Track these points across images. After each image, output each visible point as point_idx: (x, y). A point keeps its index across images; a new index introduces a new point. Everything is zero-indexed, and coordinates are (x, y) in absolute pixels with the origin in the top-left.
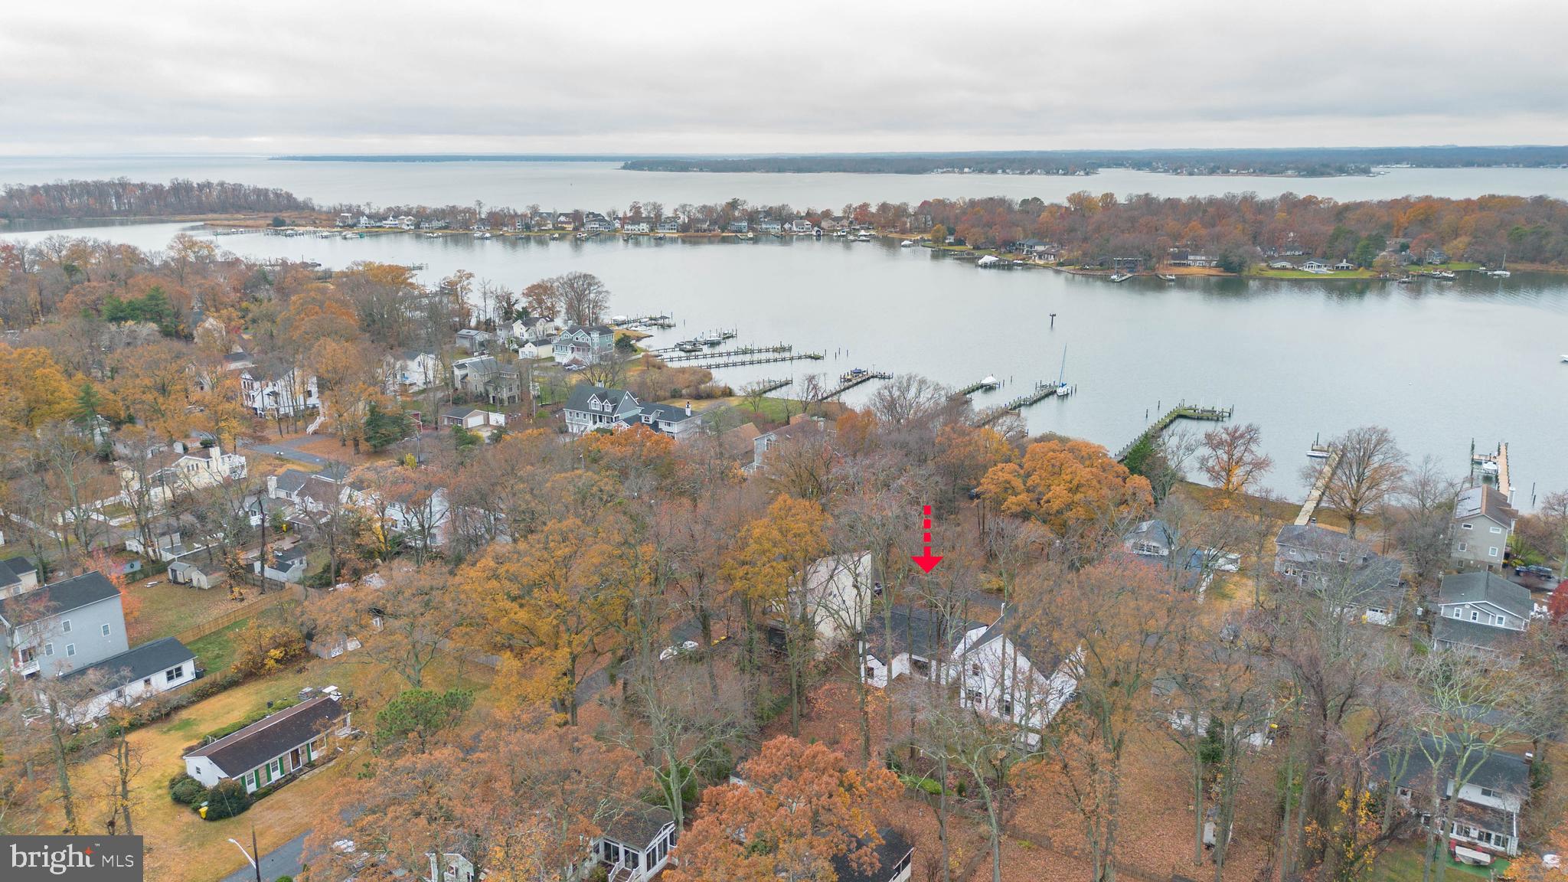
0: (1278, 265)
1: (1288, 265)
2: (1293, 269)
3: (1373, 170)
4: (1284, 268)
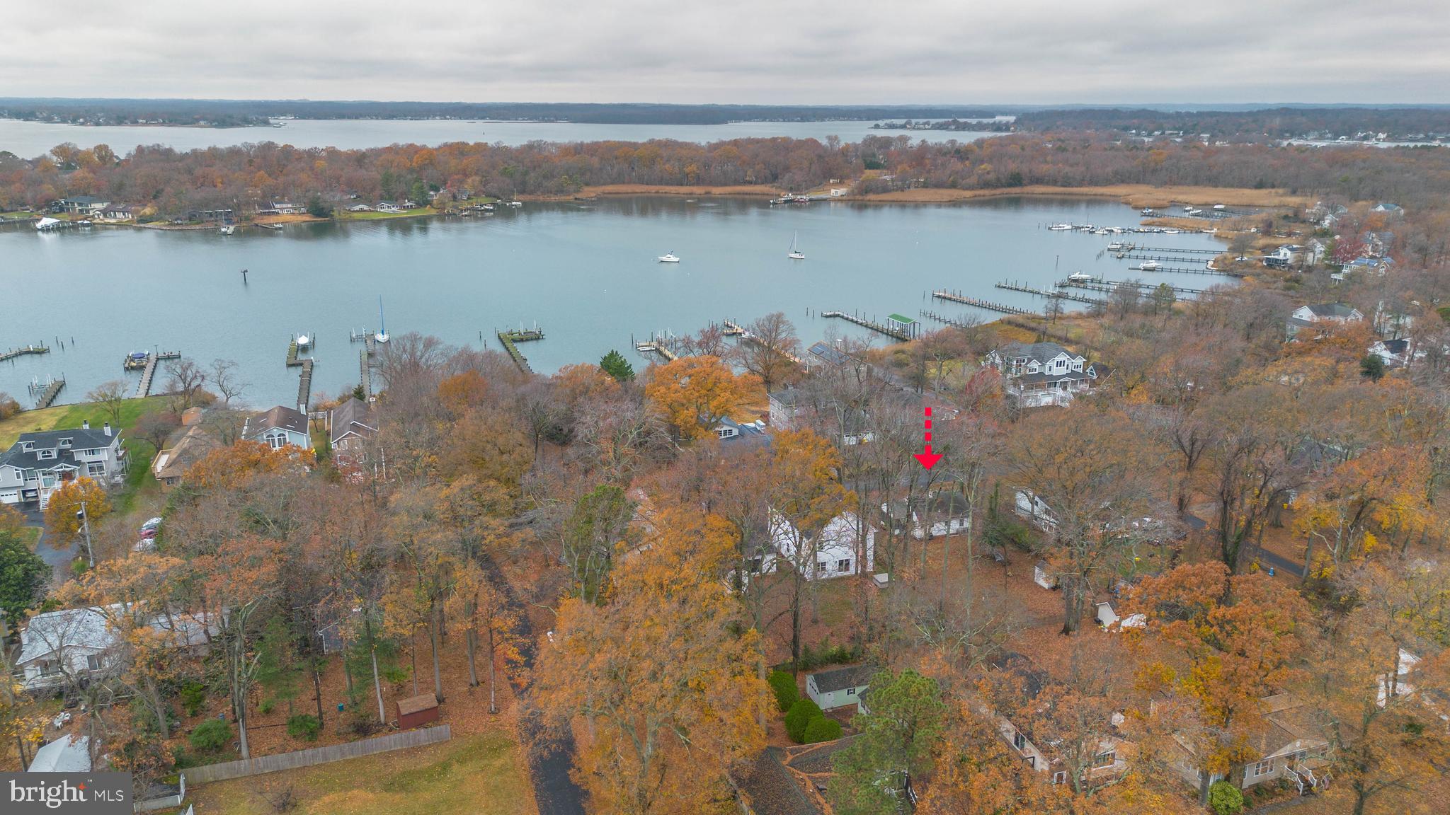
0: (357, 208)
1: (366, 208)
2: (370, 211)
4: (362, 211)
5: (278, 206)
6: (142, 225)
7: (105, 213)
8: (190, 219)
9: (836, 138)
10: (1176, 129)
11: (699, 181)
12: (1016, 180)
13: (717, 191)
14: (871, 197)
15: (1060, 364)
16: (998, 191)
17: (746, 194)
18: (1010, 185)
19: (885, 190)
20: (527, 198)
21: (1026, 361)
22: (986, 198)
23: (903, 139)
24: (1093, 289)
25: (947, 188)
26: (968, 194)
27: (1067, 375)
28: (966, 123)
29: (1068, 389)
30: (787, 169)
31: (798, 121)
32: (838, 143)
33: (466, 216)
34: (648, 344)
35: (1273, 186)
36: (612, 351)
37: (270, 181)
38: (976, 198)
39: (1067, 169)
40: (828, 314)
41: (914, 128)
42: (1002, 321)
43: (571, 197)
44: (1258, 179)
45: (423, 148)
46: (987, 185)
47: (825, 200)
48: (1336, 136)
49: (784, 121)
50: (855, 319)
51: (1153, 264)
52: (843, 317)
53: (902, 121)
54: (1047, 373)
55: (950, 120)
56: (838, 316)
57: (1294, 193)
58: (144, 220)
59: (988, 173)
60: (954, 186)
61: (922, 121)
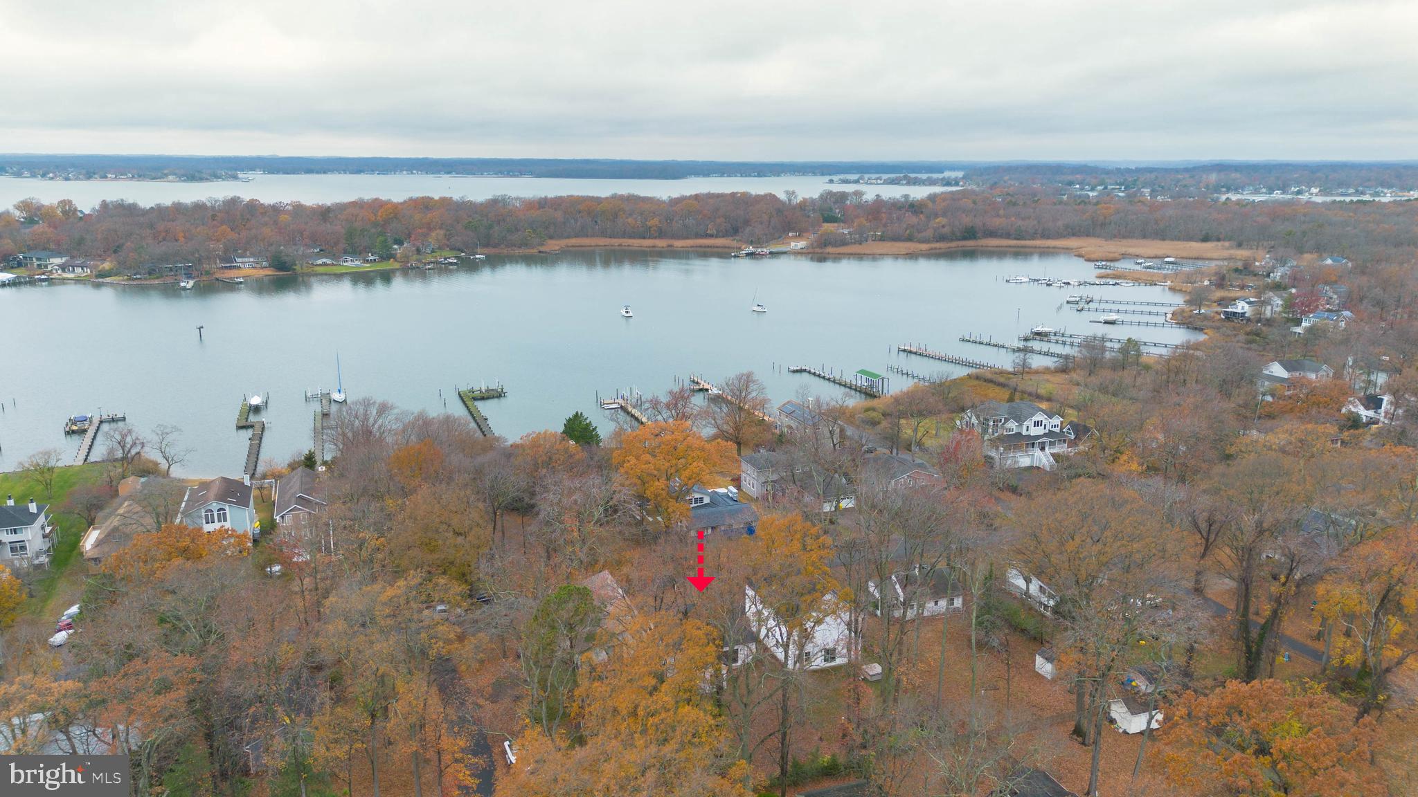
0: (319, 262)
1: (328, 261)
2: (333, 265)
4: (325, 264)
5: (240, 260)
6: (101, 280)
7: (63, 267)
8: (150, 274)
9: (794, 193)
10: (1117, 184)
11: (661, 234)
12: (970, 234)
13: (679, 244)
14: (830, 250)
15: (1037, 424)
16: (954, 244)
17: (708, 247)
18: (965, 238)
19: (843, 243)
20: (492, 251)
21: (1003, 421)
22: (943, 251)
23: (858, 194)
24: (1057, 342)
25: (904, 241)
26: (924, 247)
27: (1045, 435)
28: (916, 178)
29: (1047, 448)
30: (747, 222)
31: (755, 176)
32: (796, 197)
33: (429, 269)
34: (613, 401)
35: (1218, 240)
36: (577, 413)
37: (233, 236)
38: (933, 251)
39: (1020, 223)
40: (795, 368)
41: (867, 183)
42: (969, 376)
43: (535, 250)
44: (1204, 232)
45: (388, 202)
46: (942, 238)
47: (785, 253)
48: (1271, 191)
49: (742, 176)
50: (822, 374)
51: (1113, 317)
52: (809, 372)
53: (855, 177)
54: (1024, 433)
55: (902, 175)
56: (805, 370)
57: (1240, 245)
58: (102, 274)
59: (943, 226)
60: (910, 239)
61: (874, 176)
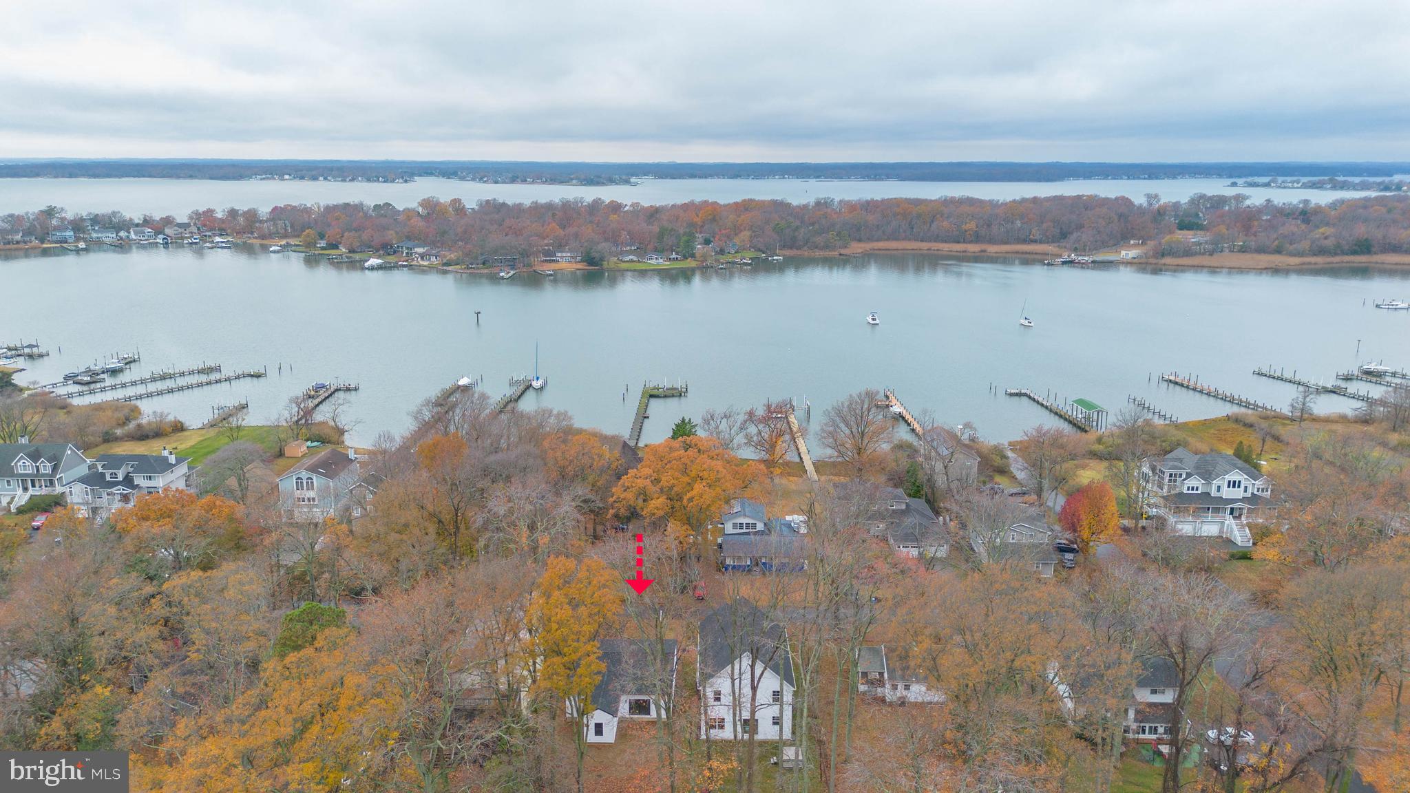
0: (627, 259)
1: (635, 258)
2: (639, 262)
3: (633, 180)
4: (632, 261)
5: (559, 255)
6: (445, 268)
7: (422, 257)
8: (484, 264)
9: (1156, 196)
11: (977, 238)
12: (1363, 247)
13: (992, 249)
14: (1168, 260)
16: (1339, 259)
18: (1354, 253)
19: (1188, 253)
20: (788, 252)
22: (1320, 266)
23: (1239, 198)
25: (1269, 253)
26: (1297, 261)
28: (1347, 182)
30: (1080, 227)
32: (1159, 200)
33: (722, 269)
37: (561, 233)
40: (1014, 391)
41: (1279, 187)
43: (837, 253)
46: (1322, 251)
47: (1111, 262)
53: (1270, 179)
55: (1326, 178)
58: (448, 264)
59: (1326, 238)
60: (1278, 251)
61: (1289, 179)
